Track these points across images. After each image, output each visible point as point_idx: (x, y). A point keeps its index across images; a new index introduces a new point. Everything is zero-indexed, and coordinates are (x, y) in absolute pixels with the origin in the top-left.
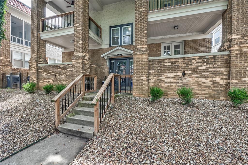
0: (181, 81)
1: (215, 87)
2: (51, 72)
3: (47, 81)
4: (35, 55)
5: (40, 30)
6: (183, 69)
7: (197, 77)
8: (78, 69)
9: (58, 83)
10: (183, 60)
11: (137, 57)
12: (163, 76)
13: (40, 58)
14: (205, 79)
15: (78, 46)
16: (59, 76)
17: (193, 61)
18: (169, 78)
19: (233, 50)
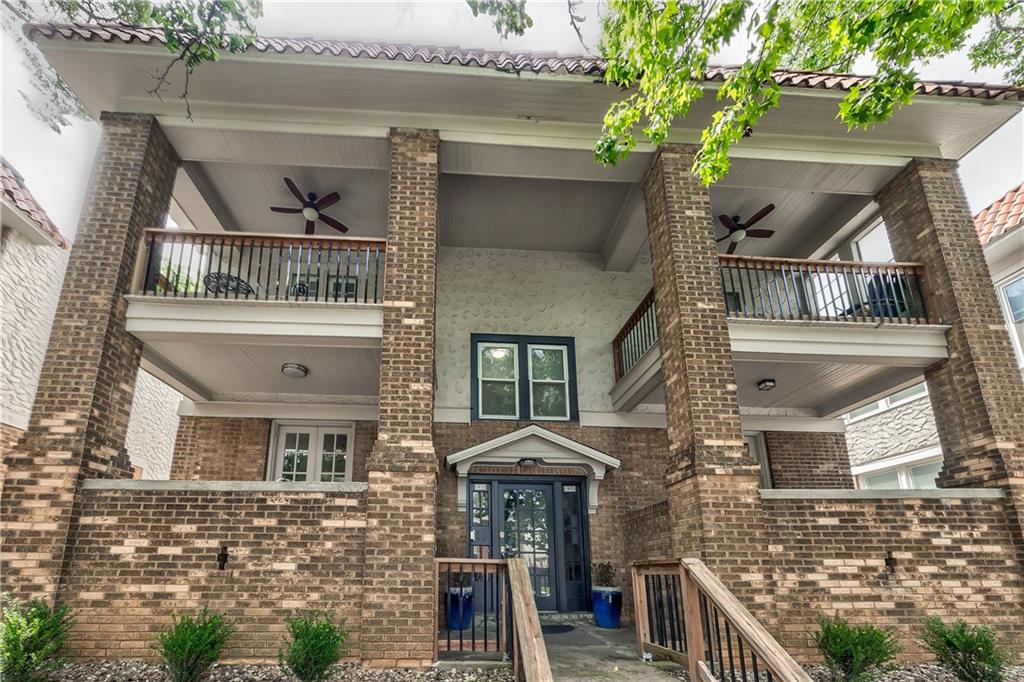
0: (888, 593)
1: (995, 613)
2: (187, 535)
3: (142, 595)
4: (73, 416)
5: (130, 282)
6: (884, 541)
7: (934, 576)
8: (410, 523)
9: (239, 603)
10: (878, 507)
11: (715, 485)
12: (819, 568)
13: (101, 442)
14: (957, 583)
15: (408, 405)
16: (251, 558)
17: (909, 514)
18: (844, 577)
19: (1015, 487)
